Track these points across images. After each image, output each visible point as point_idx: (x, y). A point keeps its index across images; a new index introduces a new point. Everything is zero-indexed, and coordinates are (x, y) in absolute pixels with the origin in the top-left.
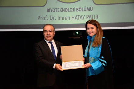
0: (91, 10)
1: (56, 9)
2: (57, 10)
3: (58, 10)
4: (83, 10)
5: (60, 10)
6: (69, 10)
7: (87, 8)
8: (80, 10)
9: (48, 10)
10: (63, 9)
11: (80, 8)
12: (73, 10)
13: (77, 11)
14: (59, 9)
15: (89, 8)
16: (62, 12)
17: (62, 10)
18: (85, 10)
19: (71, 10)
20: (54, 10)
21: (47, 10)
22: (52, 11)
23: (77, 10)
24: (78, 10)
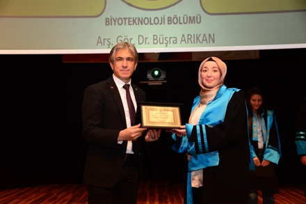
0: (199, 21)
1: (125, 19)
2: (127, 20)
3: (129, 21)
4: (182, 21)
5: (134, 21)
6: (152, 22)
7: (190, 17)
8: (175, 21)
9: (108, 22)
10: (139, 19)
11: (175, 17)
12: (160, 22)
13: (169, 24)
14: (132, 20)
15: (194, 17)
16: (138, 26)
17: (137, 21)
18: (185, 21)
19: (156, 22)
20: (120, 22)
21: (106, 22)
22: (117, 22)
23: (168, 21)
24: (170, 21)
